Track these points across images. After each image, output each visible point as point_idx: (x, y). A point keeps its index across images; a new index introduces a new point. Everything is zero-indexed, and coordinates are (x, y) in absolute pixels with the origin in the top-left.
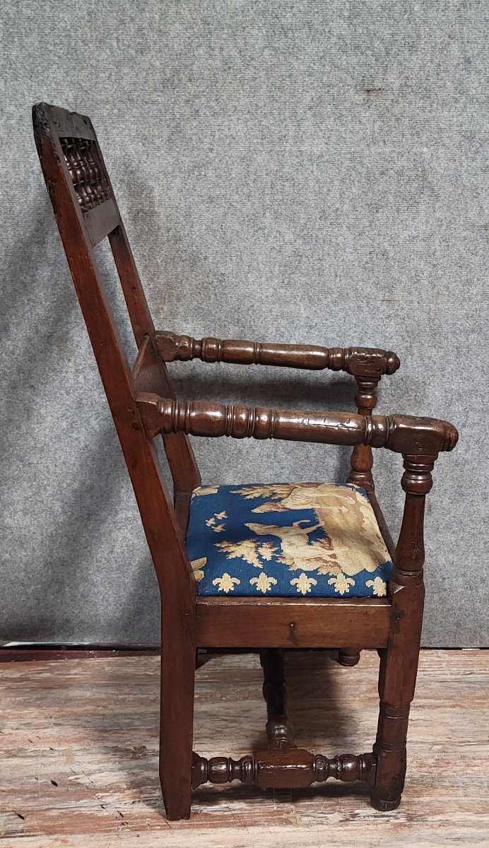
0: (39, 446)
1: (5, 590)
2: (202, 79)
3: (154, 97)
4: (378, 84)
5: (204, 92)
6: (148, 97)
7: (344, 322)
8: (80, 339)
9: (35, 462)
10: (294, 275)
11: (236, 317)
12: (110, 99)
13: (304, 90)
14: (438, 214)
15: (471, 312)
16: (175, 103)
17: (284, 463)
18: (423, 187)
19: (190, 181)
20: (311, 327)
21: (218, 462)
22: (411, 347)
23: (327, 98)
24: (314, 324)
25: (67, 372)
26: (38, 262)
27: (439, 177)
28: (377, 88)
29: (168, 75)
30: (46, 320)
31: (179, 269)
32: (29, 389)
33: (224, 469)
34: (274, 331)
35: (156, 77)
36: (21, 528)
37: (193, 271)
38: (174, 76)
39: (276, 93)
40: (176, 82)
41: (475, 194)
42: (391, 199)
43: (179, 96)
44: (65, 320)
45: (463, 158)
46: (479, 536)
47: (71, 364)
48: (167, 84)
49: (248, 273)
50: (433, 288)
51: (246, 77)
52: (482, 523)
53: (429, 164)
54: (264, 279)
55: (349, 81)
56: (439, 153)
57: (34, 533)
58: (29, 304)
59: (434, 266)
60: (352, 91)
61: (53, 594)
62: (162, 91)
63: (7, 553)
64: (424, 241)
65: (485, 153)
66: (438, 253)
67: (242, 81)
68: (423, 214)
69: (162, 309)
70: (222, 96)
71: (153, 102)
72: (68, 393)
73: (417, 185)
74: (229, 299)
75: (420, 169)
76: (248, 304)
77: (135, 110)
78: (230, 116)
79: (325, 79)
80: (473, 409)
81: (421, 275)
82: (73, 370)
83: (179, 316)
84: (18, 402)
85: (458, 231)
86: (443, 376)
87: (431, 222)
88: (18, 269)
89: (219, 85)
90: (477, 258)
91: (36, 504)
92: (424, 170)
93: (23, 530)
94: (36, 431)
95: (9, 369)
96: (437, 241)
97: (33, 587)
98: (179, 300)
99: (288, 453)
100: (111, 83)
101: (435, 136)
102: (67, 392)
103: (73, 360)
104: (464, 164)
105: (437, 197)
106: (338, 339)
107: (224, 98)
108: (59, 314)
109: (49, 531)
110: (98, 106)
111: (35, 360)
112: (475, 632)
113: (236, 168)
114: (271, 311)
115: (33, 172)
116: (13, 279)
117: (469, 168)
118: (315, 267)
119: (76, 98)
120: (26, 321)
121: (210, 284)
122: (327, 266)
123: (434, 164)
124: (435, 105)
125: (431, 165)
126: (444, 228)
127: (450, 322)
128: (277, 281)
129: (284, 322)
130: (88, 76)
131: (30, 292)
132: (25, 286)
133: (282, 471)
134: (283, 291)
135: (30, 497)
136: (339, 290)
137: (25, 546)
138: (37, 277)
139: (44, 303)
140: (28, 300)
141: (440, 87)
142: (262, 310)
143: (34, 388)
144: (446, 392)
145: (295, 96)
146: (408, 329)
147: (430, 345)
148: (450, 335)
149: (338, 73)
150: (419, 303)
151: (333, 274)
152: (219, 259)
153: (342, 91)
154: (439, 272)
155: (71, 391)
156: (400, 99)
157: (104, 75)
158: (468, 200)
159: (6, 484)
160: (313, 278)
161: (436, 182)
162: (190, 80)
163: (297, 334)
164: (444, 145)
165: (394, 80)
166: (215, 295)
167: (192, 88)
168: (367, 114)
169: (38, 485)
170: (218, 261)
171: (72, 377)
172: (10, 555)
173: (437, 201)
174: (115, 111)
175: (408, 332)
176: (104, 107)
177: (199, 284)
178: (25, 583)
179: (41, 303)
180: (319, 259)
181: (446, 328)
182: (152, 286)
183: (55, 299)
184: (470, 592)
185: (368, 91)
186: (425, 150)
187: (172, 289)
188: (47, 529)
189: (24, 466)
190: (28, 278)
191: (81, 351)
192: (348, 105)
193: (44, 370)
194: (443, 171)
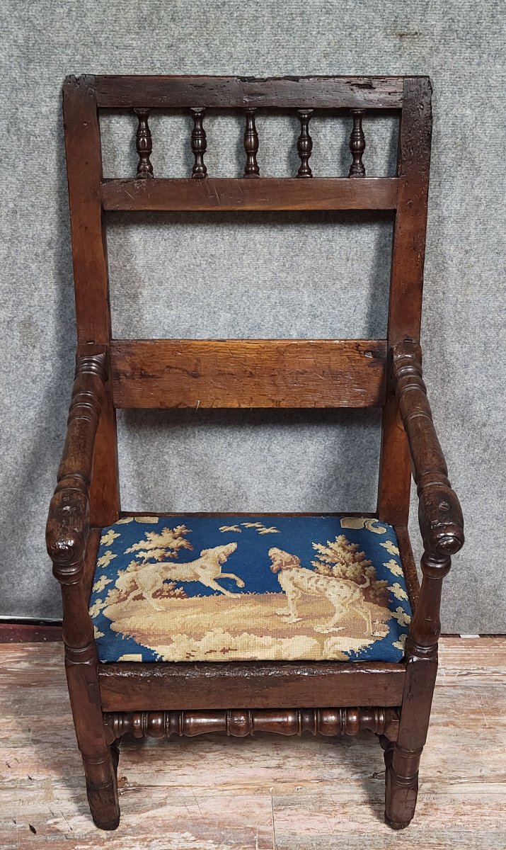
2: (189, 18)
3: (127, 40)
4: (414, 27)
5: (191, 34)
6: (119, 40)
7: (354, 311)
8: (46, 324)
10: (297, 258)
11: (228, 303)
12: (71, 42)
13: (319, 32)
14: (477, 192)
16: (154, 49)
17: (279, 457)
19: (173, 146)
20: (315, 316)
21: (206, 455)
22: (431, 341)
23: (348, 43)
24: (318, 313)
25: (32, 360)
27: (482, 146)
28: (414, 32)
29: (145, 13)
30: (5, 303)
31: (161, 249)
33: (212, 462)
34: (272, 320)
35: (129, 15)
37: (177, 251)
38: (152, 13)
39: (283, 37)
40: (156, 22)
43: (159, 40)
44: (28, 304)
46: (489, 532)
47: (36, 351)
48: (143, 23)
49: (244, 254)
50: (463, 278)
51: (246, 16)
52: (495, 520)
53: (471, 130)
54: (261, 261)
55: (378, 22)
56: (486, 116)
59: (467, 252)
60: (380, 35)
61: (28, 578)
62: (138, 33)
64: (457, 222)
66: (472, 238)
67: (240, 20)
68: (459, 190)
69: (141, 293)
70: (214, 40)
71: (126, 47)
72: (34, 382)
73: (454, 156)
74: (220, 282)
75: (460, 136)
76: (241, 288)
77: (103, 56)
78: (224, 65)
79: (347, 18)
80: (497, 408)
81: (449, 262)
82: (39, 357)
83: (161, 301)
85: (499, 212)
86: (466, 373)
87: (467, 201)
89: (210, 26)
92: (464, 138)
96: (473, 224)
97: (6, 573)
98: (160, 283)
99: (284, 448)
100: (71, 22)
101: (483, 96)
102: (33, 380)
103: (38, 346)
105: (478, 171)
106: (346, 329)
107: (217, 42)
108: (20, 297)
109: (20, 521)
110: (55, 50)
112: (475, 620)
113: (230, 131)
114: (269, 298)
118: (323, 249)
119: (27, 39)
121: (197, 266)
122: (338, 248)
123: (478, 131)
124: (485, 56)
125: (473, 131)
126: (483, 208)
127: (480, 315)
128: (276, 264)
129: (283, 311)
130: (40, 12)
133: (276, 465)
134: (283, 275)
136: (350, 275)
141: (495, 33)
144: (467, 389)
145: (307, 40)
146: (429, 321)
147: (453, 340)
148: (477, 330)
149: (363, 11)
150: (444, 293)
151: (344, 257)
152: (209, 238)
153: (367, 35)
154: (472, 259)
155: (38, 380)
156: (441, 47)
157: (62, 11)
160: (320, 262)
161: (478, 152)
162: (173, 20)
163: (298, 324)
164: (493, 107)
165: (435, 21)
166: (204, 278)
167: (176, 30)
168: (398, 65)
169: (6, 476)
170: (208, 241)
171: (37, 364)
174: (78, 57)
175: (429, 325)
176: (63, 52)
177: (185, 266)
180: (328, 240)
181: (474, 322)
182: (128, 268)
183: (14, 280)
184: (474, 584)
185: (401, 36)
186: (468, 112)
187: (153, 271)
188: (18, 519)
191: (47, 337)
192: (374, 52)
193: (6, 358)
194: (486, 140)
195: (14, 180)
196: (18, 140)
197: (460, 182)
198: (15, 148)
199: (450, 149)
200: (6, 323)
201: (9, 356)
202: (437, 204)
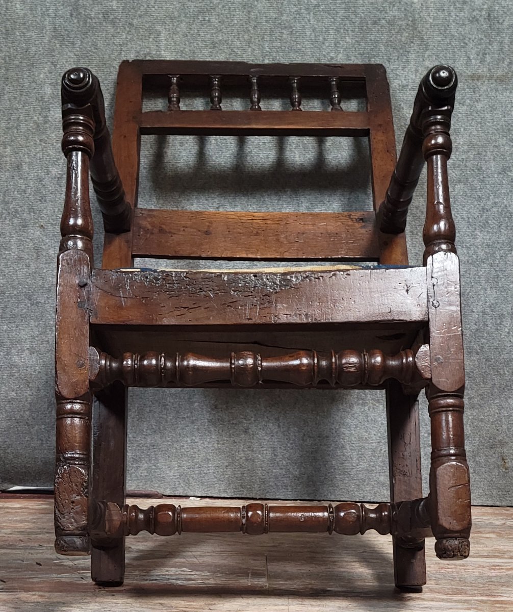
0: (46, 286)
1: (10, 428)
9: (43, 302)
15: (458, 162)
18: (413, 37)
26: (51, 103)
27: (428, 26)
32: (39, 228)
36: (27, 367)
41: (462, 44)
42: (383, 48)
45: (452, 8)
53: (418, 13)
57: (39, 372)
58: (41, 145)
63: (13, 391)
65: (473, 4)
75: (411, 19)
84: (28, 240)
88: (32, 109)
90: (465, 108)
91: (42, 343)
92: (413, 20)
93: (29, 369)
94: (45, 271)
95: (21, 207)
104: (452, 14)
111: (45, 201)
115: (48, 15)
116: (27, 118)
117: (458, 18)
120: (38, 161)
123: (424, 14)
125: (421, 14)
131: (43, 133)
132: (38, 126)
135: (37, 336)
137: (30, 385)
138: (50, 119)
139: (55, 144)
140: (40, 141)
142: (259, 156)
143: (44, 228)
147: (418, 194)
158: (456, 50)
159: (15, 322)
172: (16, 393)
173: (427, 50)
178: (30, 422)
179: (53, 144)
189: (32, 305)
190: (41, 119)
193: (54, 211)
194: (431, 21)
195: (72, 55)
196: (78, 22)
197: (413, 56)
198: (75, 29)
199: (404, 30)
200: (56, 179)
201: (56, 210)
202: (397, 75)
